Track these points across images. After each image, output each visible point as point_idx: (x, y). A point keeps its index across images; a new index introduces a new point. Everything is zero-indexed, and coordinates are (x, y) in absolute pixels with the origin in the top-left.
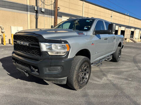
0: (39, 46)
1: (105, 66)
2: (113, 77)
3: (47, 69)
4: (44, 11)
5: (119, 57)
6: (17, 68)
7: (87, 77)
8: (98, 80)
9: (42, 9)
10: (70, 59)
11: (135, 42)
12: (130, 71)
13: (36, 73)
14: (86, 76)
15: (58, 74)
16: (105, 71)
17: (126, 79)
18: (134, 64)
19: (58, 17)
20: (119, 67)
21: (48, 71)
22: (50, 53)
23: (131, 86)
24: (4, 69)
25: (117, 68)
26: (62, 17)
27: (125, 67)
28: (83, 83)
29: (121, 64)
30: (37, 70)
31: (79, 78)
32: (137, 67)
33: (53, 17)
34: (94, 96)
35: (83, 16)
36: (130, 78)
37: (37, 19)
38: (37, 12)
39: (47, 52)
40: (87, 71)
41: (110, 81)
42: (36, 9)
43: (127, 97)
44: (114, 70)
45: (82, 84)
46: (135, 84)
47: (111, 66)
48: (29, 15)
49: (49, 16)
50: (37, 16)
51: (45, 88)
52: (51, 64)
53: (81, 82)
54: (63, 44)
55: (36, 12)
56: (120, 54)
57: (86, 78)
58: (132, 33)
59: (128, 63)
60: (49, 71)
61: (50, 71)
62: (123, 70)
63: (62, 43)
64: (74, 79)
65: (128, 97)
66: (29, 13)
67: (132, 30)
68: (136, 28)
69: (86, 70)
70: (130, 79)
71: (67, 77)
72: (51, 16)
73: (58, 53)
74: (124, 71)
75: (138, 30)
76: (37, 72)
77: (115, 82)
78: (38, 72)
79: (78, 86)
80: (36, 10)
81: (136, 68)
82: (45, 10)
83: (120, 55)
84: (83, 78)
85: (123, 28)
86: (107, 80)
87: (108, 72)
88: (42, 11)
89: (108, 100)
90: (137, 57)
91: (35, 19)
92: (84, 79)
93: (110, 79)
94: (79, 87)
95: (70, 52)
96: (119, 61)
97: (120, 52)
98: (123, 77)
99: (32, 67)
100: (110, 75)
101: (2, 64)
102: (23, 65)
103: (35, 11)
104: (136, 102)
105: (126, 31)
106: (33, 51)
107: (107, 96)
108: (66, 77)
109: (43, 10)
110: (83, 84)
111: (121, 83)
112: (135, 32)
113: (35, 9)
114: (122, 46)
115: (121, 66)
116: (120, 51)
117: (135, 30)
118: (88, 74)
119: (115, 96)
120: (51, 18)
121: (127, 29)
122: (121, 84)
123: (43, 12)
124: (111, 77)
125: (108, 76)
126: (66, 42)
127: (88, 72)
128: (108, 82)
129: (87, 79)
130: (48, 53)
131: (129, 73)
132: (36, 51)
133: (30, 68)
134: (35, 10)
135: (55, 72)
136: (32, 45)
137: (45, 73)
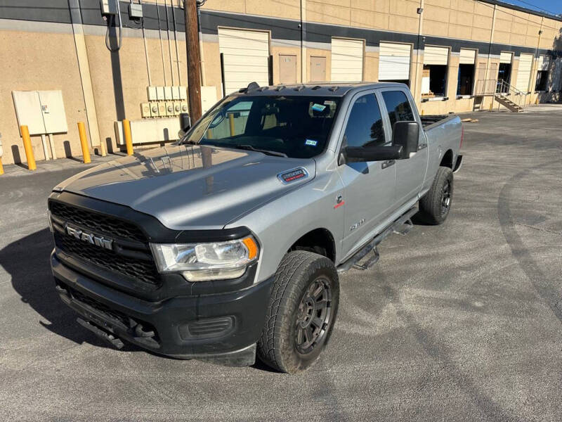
0: (149, 252)
1: (394, 250)
2: (419, 299)
3: (187, 327)
4: (140, 14)
5: (444, 205)
6: (79, 320)
7: (327, 322)
8: (365, 316)
9: (133, 6)
10: (261, 283)
11: (513, 108)
12: (482, 264)
13: (150, 342)
14: (322, 318)
15: (224, 342)
16: (390, 274)
17: (464, 305)
18: (500, 229)
19: (200, 33)
20: (442, 250)
21: (190, 336)
22: (190, 276)
23: (481, 333)
24: (23, 300)
25: (435, 257)
26: (220, 31)
27: (463, 245)
28: (312, 345)
29: (454, 231)
30: (152, 333)
31: (300, 331)
32: (508, 242)
33: (182, 36)
34: (353, 391)
35: (304, 21)
36: (478, 296)
37: (115, 50)
38: (111, 21)
39: (179, 274)
40: (325, 299)
41: (409, 317)
42: (106, 10)
43: (459, 384)
44: (423, 265)
45: (309, 350)
46: (492, 323)
47: (415, 245)
48: (80, 38)
49: (164, 33)
50: (112, 36)
51: (183, 375)
52: (197, 314)
53: (308, 344)
54: (234, 242)
55: (108, 21)
56: (448, 192)
57: (324, 324)
58: (505, 71)
59: (479, 225)
60: (193, 333)
61: (198, 334)
62: (458, 261)
63: (232, 239)
64: (281, 347)
65: (464, 382)
66: (79, 27)
67: (505, 58)
68: (517, 51)
69: (321, 298)
70: (478, 304)
71: (258, 344)
72: (171, 33)
73: (216, 272)
74: (461, 268)
75: (529, 57)
76: (153, 340)
77: (424, 323)
78: (156, 338)
79: (296, 364)
80: (107, 15)
81: (505, 247)
82: (146, 8)
83: (448, 196)
84: (313, 327)
85: (467, 56)
86: (399, 313)
87: (404, 276)
88: (134, 14)
89: (396, 401)
90: (513, 191)
91: (109, 53)
92: (317, 330)
93: (410, 308)
94: (299, 365)
95: (259, 262)
96: (444, 220)
97: (449, 186)
98: (455, 296)
99: (133, 323)
100: (408, 290)
101: (11, 278)
102: (99, 309)
103: (105, 18)
104: (487, 400)
105: (478, 66)
106: (130, 265)
107: (395, 386)
108: (254, 345)
109: (137, 11)
110: (315, 348)
111: (445, 324)
112: (514, 67)
113: (101, 9)
114: (454, 161)
115: (453, 243)
116: (449, 181)
117: (515, 58)
118: (329, 309)
119: (422, 383)
120: (172, 42)
121: (483, 58)
122: (446, 330)
123: (137, 18)
124: (411, 298)
125: (403, 297)
126: (243, 232)
127: (328, 303)
128: (400, 323)
129: (327, 328)
130: (182, 276)
131: (478, 273)
132: (142, 269)
133: (127, 324)
134: (104, 15)
135: (214, 336)
136: (125, 248)
137: (182, 342)
